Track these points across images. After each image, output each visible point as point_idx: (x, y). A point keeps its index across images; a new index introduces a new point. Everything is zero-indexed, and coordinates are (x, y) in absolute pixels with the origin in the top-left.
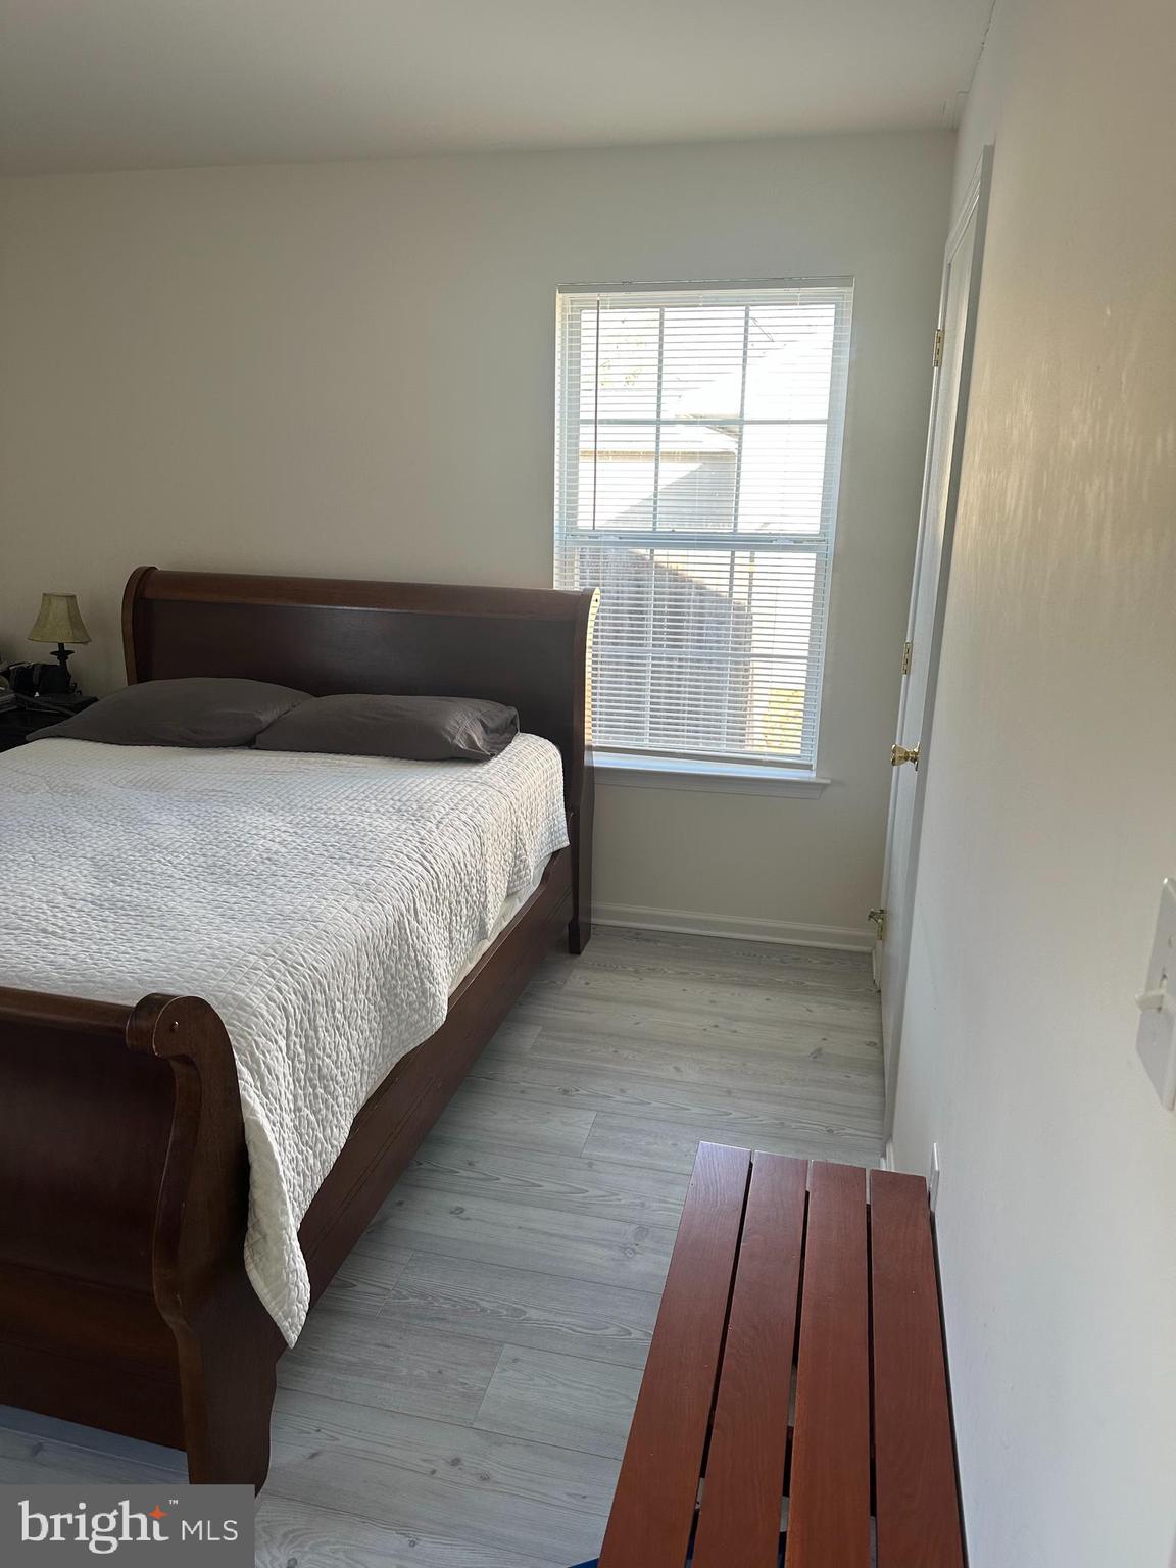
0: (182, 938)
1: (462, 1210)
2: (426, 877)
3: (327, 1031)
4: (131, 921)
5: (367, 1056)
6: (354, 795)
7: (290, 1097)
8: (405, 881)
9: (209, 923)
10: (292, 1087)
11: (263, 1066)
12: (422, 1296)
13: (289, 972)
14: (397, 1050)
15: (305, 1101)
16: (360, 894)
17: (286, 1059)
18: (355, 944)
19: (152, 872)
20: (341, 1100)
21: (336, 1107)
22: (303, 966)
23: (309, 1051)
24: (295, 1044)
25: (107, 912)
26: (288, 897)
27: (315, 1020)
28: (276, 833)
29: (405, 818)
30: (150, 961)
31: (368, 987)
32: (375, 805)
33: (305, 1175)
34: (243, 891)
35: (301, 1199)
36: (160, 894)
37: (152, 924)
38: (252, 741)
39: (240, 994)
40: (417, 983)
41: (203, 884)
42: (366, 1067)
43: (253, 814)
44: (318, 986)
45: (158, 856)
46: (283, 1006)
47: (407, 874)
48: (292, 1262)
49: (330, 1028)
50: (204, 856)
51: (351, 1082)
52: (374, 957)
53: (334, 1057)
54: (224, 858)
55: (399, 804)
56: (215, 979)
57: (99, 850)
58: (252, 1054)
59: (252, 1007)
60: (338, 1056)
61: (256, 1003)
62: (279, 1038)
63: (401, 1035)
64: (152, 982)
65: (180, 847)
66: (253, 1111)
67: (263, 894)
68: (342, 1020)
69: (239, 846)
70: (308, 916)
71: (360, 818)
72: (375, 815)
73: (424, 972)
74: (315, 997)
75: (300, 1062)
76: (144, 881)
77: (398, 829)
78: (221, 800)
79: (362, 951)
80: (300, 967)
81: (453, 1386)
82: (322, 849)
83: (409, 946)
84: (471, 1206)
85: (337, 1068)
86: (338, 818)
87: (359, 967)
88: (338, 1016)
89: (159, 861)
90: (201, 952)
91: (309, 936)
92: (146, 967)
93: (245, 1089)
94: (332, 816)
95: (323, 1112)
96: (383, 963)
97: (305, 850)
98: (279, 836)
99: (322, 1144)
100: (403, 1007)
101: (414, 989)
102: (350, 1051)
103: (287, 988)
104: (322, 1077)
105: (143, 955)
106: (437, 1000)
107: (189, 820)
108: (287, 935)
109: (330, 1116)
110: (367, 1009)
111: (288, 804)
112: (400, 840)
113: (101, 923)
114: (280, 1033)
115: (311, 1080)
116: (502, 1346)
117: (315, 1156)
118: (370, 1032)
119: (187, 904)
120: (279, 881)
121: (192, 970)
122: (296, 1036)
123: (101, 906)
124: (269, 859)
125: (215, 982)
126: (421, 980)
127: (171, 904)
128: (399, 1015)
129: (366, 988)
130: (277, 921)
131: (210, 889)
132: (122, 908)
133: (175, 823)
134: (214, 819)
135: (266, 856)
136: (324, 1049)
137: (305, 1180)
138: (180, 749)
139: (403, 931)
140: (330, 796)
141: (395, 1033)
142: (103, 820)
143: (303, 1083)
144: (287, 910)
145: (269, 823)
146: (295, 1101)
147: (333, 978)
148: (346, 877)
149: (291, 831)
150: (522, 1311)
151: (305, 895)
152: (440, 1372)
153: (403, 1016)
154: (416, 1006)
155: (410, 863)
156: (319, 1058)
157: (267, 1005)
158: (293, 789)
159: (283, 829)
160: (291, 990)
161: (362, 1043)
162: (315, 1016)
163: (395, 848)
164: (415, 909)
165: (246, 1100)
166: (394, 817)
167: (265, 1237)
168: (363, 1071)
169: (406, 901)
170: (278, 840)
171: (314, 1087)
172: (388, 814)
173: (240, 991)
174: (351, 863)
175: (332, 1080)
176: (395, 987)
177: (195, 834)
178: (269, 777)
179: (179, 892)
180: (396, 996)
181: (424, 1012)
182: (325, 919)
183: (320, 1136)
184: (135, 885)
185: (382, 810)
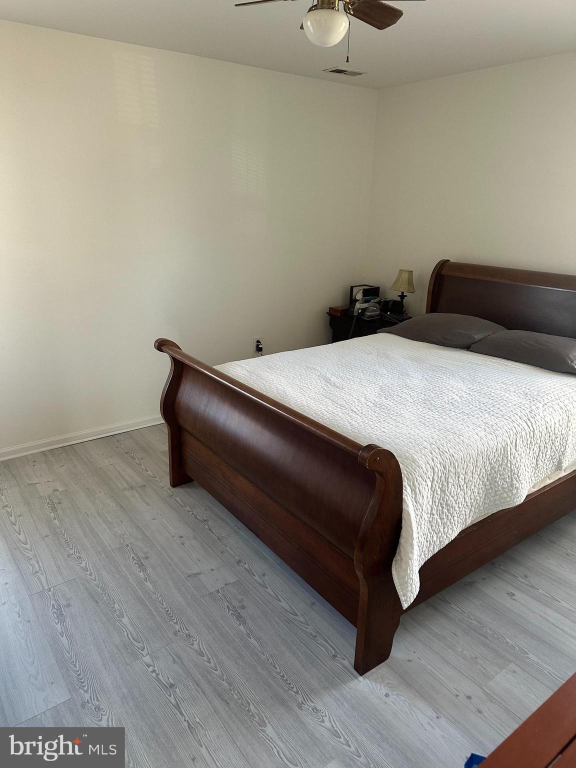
0: (400, 427)
1: (514, 595)
2: (527, 430)
3: (454, 485)
4: (385, 415)
5: (474, 504)
6: (507, 382)
7: (429, 508)
8: (514, 429)
9: (414, 424)
10: (431, 503)
11: (417, 489)
12: (480, 623)
13: (440, 454)
14: (492, 507)
15: (437, 512)
16: (487, 429)
17: (430, 490)
18: (476, 451)
19: (401, 397)
20: (456, 518)
21: (452, 520)
22: (447, 453)
23: (443, 491)
24: (436, 485)
25: (377, 409)
26: (452, 421)
27: (448, 479)
28: (460, 392)
29: (527, 398)
30: (384, 432)
31: (480, 472)
32: (515, 389)
33: (430, 543)
34: (434, 414)
35: (426, 552)
36: (400, 407)
37: (391, 418)
38: (468, 347)
39: (415, 456)
40: (509, 479)
41: (419, 407)
42: (473, 509)
43: (454, 381)
44: (452, 464)
45: (406, 391)
46: (433, 467)
47: (516, 426)
48: (411, 574)
49: (456, 485)
50: (425, 395)
51: (463, 512)
52: (486, 460)
53: (456, 498)
54: (432, 398)
55: (527, 390)
56: (407, 447)
57: (385, 383)
58: (414, 483)
59: (418, 463)
60: (457, 498)
61: (420, 462)
62: (428, 480)
63: (495, 501)
64: (382, 441)
65: (416, 389)
66: (407, 506)
67: (442, 417)
68: (463, 483)
69: (441, 394)
70: (457, 432)
71: (504, 393)
72: (512, 394)
73: (513, 476)
74: (450, 469)
75: (437, 494)
76: (396, 400)
77: (521, 403)
78: (444, 372)
79: (479, 455)
80: (445, 453)
81: (480, 667)
82: (478, 404)
83: (508, 460)
84: (518, 595)
85: (456, 504)
86: (493, 391)
87: (476, 462)
88: (461, 481)
89: (406, 393)
90: (405, 435)
91: (454, 441)
92: (382, 434)
93: (406, 496)
94: (490, 390)
95: (446, 520)
96: (491, 464)
97: (469, 402)
98: (461, 393)
99: (442, 534)
100: (498, 488)
101: (507, 482)
102: (465, 498)
103: (437, 460)
104: (447, 505)
105: (383, 429)
106: (519, 491)
107: (426, 378)
108: (444, 438)
109: (448, 523)
110: (478, 483)
111: (473, 380)
112: (519, 408)
113: (373, 413)
114: (429, 478)
115: (441, 504)
116: (510, 662)
117: (437, 537)
118: (478, 493)
119: (409, 413)
120: (451, 413)
121: (399, 440)
122: (437, 482)
123: (376, 406)
124: (451, 403)
125: (406, 448)
126: (512, 478)
127: (402, 412)
128: (496, 491)
129: (479, 473)
130: (443, 431)
131: (421, 409)
132: (383, 409)
133: (419, 378)
134: (436, 380)
135: (451, 401)
136: (450, 493)
137: (430, 545)
138: (436, 346)
139: (506, 452)
140: (495, 380)
141: (492, 499)
142: (392, 371)
143: (437, 504)
144: (449, 427)
145: (459, 387)
146: (432, 510)
147: (461, 463)
148: (483, 420)
149: (468, 392)
150: (527, 653)
151: (460, 423)
152: (476, 658)
153: (498, 493)
154: (507, 490)
155: (520, 421)
156: (447, 496)
157: (426, 465)
158: (478, 373)
159: (465, 390)
160: (438, 462)
161: (472, 497)
162: (448, 477)
163: (515, 412)
164: (516, 444)
165: (406, 501)
166: (522, 396)
167: (401, 560)
168: (471, 510)
169: (511, 438)
170: (460, 395)
171: (443, 508)
172: (519, 394)
173: (416, 455)
174: (489, 413)
175: (453, 508)
176: (496, 478)
177: (425, 384)
178: (470, 365)
179: (408, 407)
180: (496, 482)
181: (510, 494)
182: (464, 436)
183: (442, 530)
184: (392, 401)
185: (517, 392)
